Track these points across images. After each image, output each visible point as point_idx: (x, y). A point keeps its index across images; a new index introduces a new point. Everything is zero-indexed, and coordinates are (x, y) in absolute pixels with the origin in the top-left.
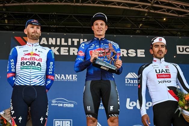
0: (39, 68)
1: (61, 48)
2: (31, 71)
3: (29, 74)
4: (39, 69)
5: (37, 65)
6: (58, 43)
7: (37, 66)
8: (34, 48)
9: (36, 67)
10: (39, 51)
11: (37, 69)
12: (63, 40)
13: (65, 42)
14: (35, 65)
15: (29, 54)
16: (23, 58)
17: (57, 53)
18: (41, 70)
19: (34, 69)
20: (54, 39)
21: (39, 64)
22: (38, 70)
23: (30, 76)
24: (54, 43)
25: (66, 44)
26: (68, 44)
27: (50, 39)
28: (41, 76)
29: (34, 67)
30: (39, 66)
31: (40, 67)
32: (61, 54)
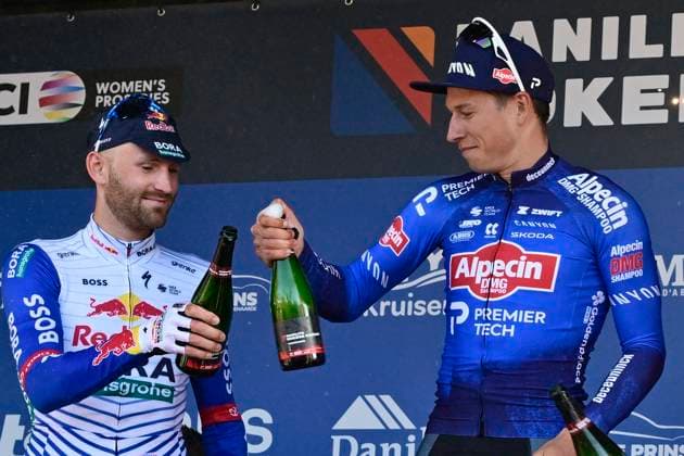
0: (161, 387)
1: (627, 80)
2: (126, 410)
3: (113, 423)
4: (163, 391)
5: (155, 375)
6: (610, 52)
7: (153, 381)
8: (139, 266)
9: (149, 385)
10: (162, 288)
11: (155, 397)
12: (639, 23)
13: (650, 40)
14: (143, 373)
15: (113, 307)
16: (82, 331)
17: (601, 118)
18: (170, 400)
19: (136, 394)
20: (585, 24)
21: (165, 369)
22: (161, 398)
23: (114, 435)
24: (583, 54)
25: (656, 51)
26: (667, 49)
27: (561, 26)
28: (171, 433)
29: (140, 383)
30: (164, 380)
31: (170, 384)
32: (625, 121)
